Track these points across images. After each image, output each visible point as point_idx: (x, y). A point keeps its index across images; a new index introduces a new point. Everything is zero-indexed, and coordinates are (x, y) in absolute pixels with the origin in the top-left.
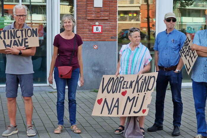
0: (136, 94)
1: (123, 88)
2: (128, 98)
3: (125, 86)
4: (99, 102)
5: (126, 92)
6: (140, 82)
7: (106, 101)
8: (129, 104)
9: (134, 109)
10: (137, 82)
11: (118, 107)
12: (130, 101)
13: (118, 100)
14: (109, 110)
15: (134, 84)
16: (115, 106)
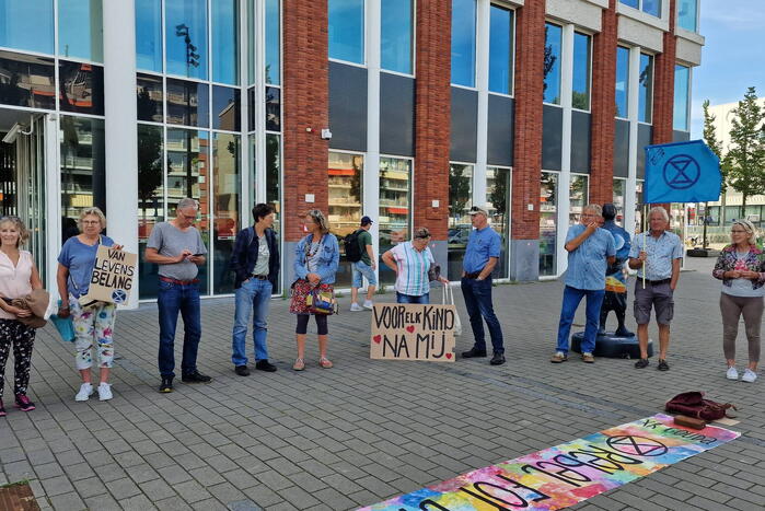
0: (428, 331)
1: (407, 322)
2: (419, 336)
3: (409, 319)
4: (377, 339)
5: (412, 327)
6: (431, 315)
7: (386, 339)
8: (423, 345)
9: (431, 352)
10: (426, 315)
11: (406, 346)
12: (423, 340)
13: (403, 338)
14: (395, 351)
15: (422, 317)
16: (401, 346)
